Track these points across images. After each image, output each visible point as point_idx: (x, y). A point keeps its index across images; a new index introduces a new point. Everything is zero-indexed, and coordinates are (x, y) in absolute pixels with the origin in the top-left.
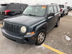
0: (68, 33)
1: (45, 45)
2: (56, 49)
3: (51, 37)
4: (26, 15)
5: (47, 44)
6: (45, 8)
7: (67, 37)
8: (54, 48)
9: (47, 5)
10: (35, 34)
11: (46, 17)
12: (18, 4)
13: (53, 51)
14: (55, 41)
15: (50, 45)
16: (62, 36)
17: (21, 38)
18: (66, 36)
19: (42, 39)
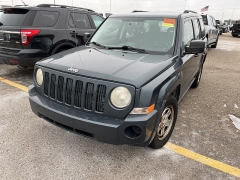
0: (236, 106)
1: (174, 146)
2: (216, 158)
3: (188, 122)
4: (110, 49)
5: (180, 144)
6: (172, 26)
7: (236, 122)
8: (207, 155)
9: (176, 14)
10: (155, 111)
11: (178, 54)
12: (63, 7)
13: (206, 166)
14: (203, 134)
15: (190, 147)
16: (219, 118)
17: (116, 126)
18: (232, 117)
19: (166, 128)
